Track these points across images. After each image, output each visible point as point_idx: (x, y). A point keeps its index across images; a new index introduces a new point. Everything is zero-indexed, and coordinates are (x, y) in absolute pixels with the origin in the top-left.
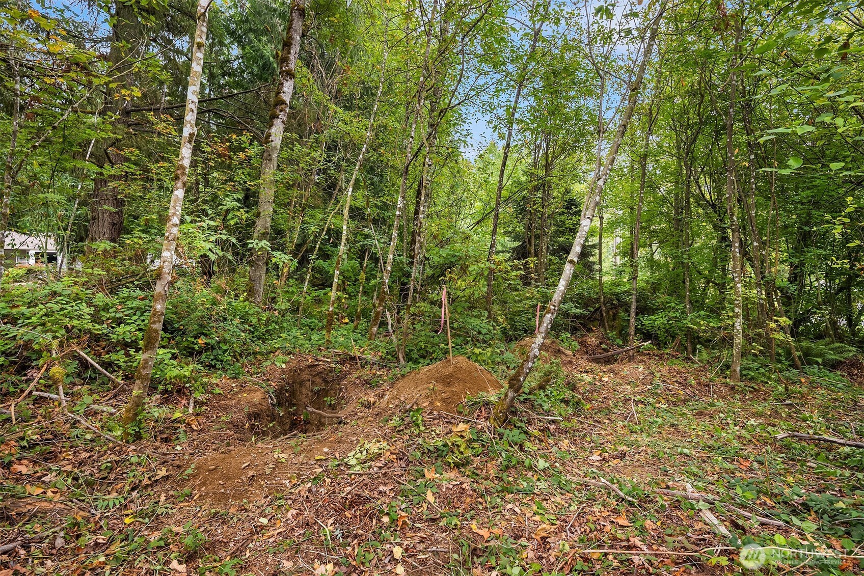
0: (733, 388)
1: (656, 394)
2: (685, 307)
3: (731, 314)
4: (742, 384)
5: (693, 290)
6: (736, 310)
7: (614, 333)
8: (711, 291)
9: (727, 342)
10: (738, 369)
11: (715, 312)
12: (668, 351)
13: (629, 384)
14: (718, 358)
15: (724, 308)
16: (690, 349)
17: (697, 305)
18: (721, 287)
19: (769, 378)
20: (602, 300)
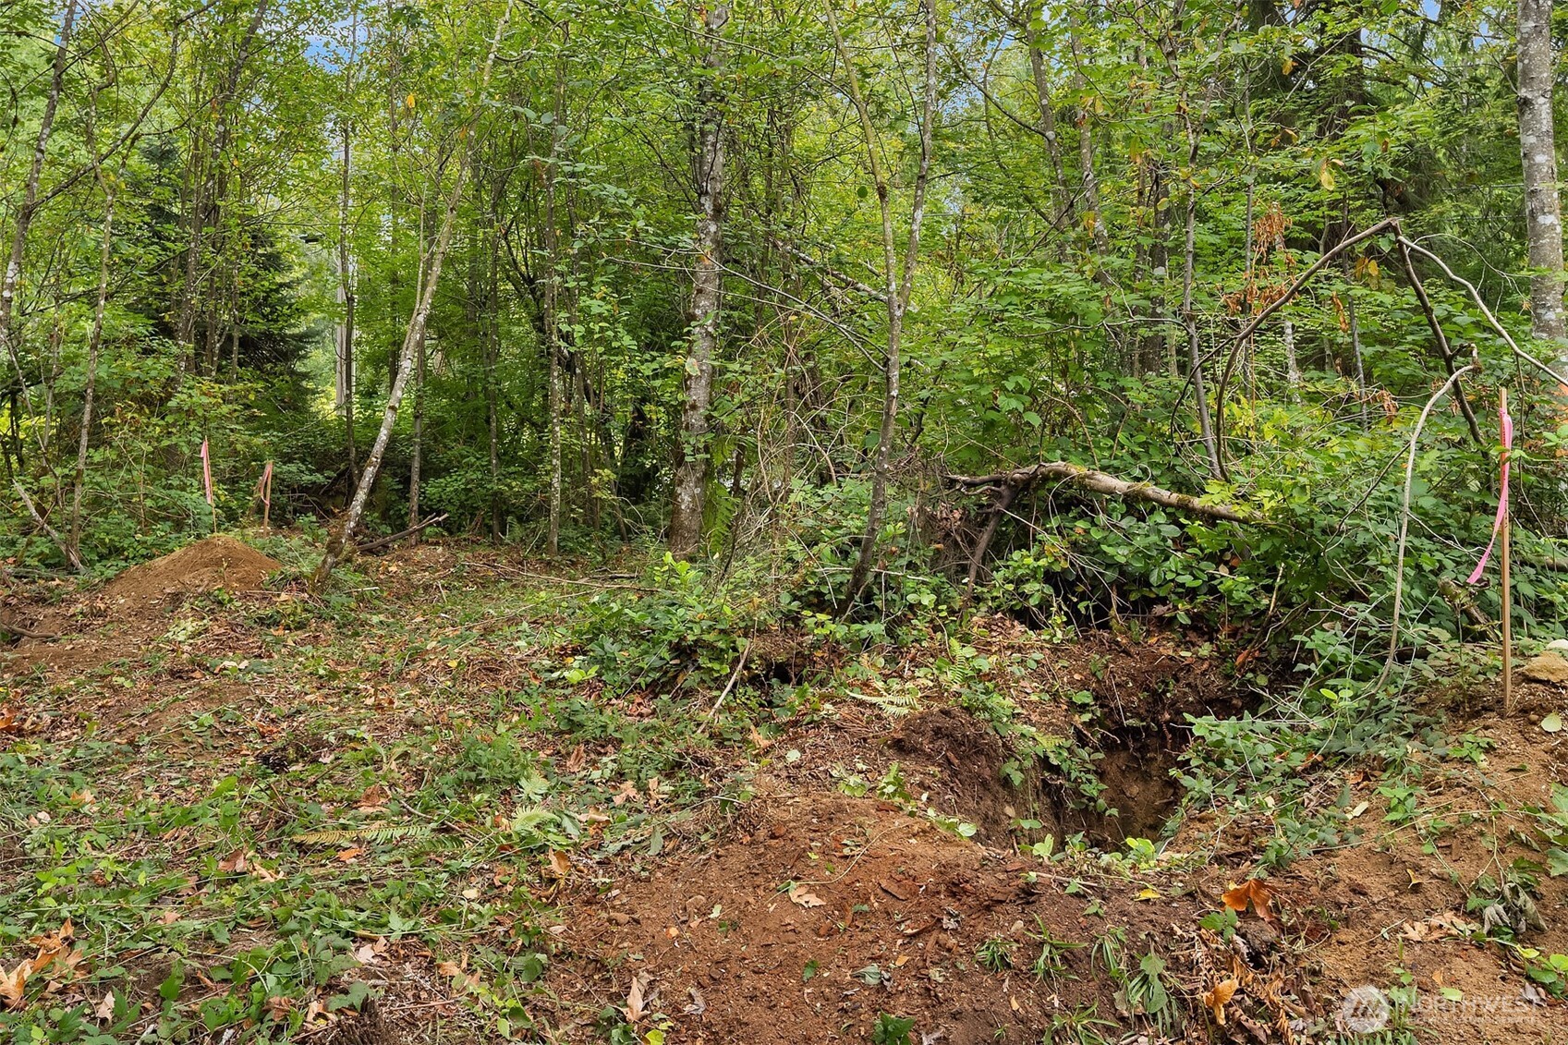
0: (549, 563)
1: (462, 577)
2: (490, 461)
3: (549, 468)
4: (559, 558)
5: (500, 435)
6: (554, 461)
7: (376, 515)
8: (526, 436)
9: (543, 509)
10: (556, 539)
11: (530, 469)
12: (465, 536)
13: (425, 571)
14: (534, 531)
15: (541, 461)
16: (496, 528)
17: (507, 458)
18: (539, 427)
19: (589, 549)
20: (353, 455)
